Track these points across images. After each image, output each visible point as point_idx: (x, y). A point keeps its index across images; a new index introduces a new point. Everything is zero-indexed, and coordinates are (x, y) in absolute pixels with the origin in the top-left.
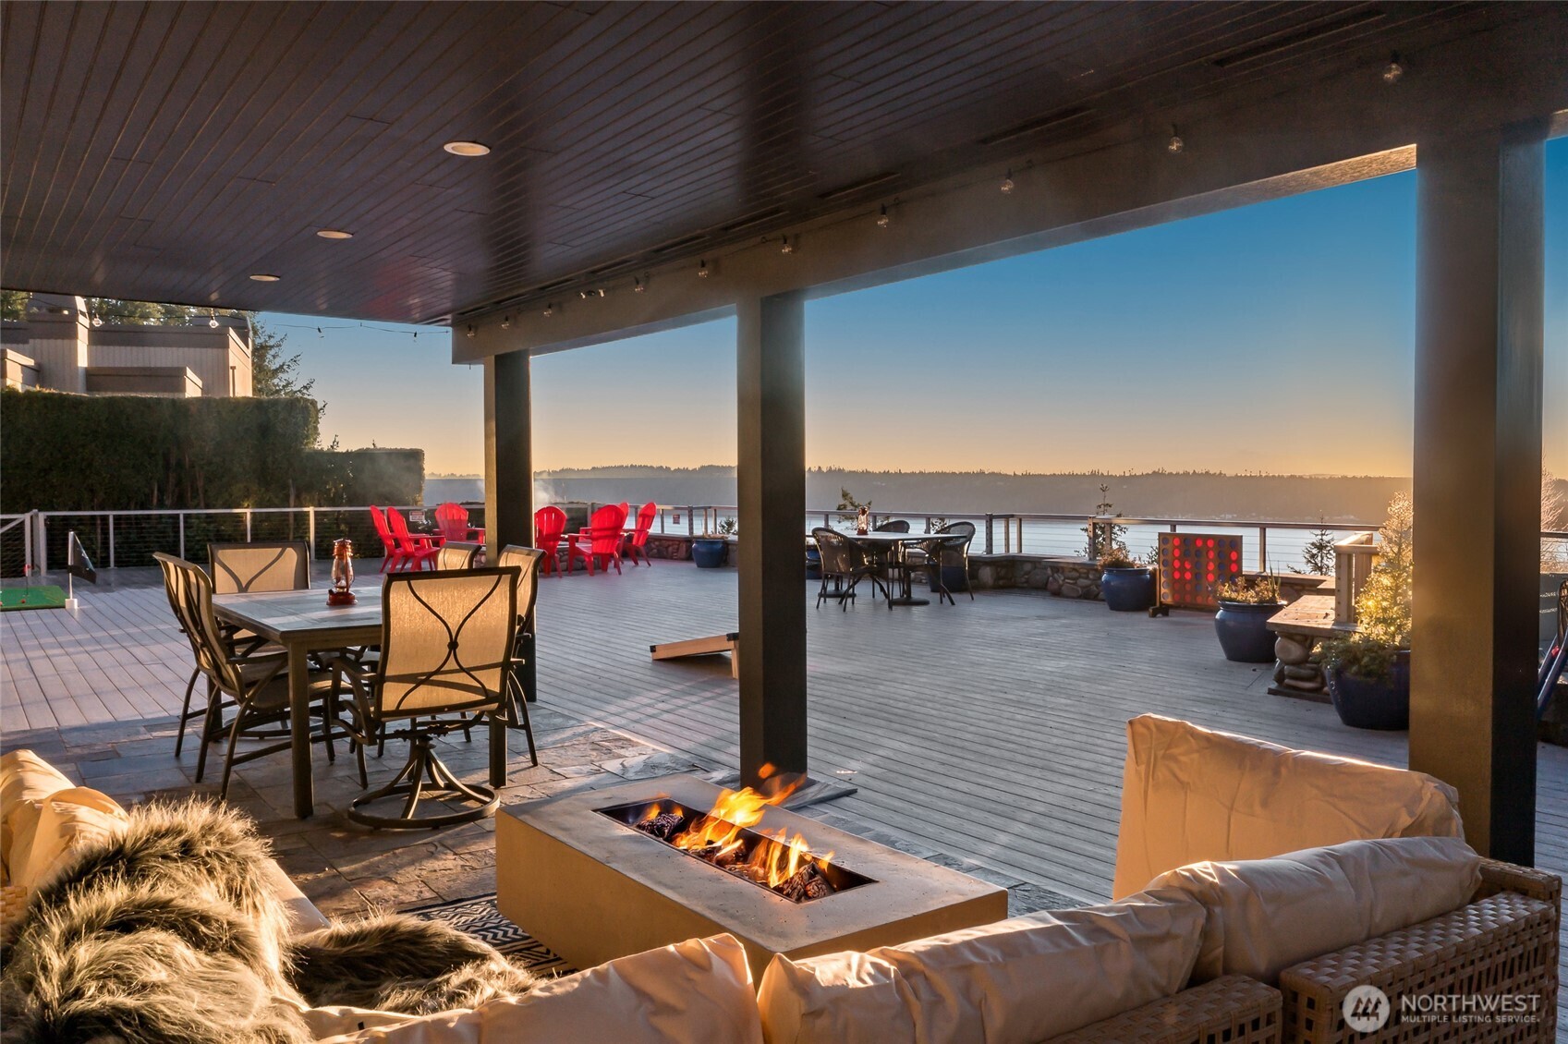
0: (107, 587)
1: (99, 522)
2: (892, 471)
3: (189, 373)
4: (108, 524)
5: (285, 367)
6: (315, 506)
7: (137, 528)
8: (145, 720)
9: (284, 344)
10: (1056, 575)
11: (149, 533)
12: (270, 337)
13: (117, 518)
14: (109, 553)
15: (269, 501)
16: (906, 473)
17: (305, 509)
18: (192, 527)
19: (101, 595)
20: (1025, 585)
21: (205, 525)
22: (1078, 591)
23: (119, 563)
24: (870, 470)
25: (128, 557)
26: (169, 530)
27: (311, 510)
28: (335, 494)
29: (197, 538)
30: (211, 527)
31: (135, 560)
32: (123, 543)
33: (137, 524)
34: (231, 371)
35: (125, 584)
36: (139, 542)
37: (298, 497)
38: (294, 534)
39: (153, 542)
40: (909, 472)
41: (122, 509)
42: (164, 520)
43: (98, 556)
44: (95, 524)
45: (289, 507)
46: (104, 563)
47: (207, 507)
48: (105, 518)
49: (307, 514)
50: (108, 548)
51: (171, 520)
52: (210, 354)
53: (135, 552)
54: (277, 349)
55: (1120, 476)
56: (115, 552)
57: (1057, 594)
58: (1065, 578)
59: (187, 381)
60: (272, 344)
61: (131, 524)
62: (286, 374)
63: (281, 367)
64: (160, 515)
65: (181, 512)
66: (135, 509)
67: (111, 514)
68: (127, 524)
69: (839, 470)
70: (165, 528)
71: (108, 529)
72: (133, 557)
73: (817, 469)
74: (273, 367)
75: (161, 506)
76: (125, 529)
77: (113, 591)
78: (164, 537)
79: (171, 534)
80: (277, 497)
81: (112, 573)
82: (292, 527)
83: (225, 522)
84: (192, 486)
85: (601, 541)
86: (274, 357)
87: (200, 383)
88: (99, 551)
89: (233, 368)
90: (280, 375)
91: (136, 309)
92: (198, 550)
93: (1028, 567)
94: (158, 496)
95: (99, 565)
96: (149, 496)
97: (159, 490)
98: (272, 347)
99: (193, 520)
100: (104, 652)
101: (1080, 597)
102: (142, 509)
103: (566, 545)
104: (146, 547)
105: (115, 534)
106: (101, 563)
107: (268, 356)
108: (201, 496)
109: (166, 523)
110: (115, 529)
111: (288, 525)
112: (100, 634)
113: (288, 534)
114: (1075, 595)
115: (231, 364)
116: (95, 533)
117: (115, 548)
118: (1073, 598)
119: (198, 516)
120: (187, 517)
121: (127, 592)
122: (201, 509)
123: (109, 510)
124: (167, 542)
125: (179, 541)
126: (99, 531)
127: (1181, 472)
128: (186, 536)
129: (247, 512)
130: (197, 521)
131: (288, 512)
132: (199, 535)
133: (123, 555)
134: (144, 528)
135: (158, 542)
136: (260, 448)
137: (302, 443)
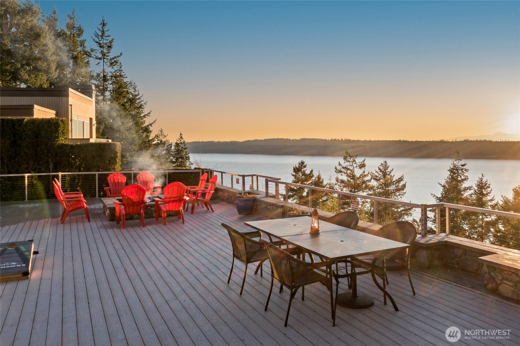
2: (368, 140)
10: (493, 273)
16: (373, 141)
17: (58, 174)
22: (519, 294)
27: (61, 174)
34: (70, 107)
40: (374, 140)
45: (50, 172)
55: (452, 142)
57: (495, 291)
58: (503, 279)
69: (349, 139)
73: (341, 139)
89: (71, 105)
93: (459, 251)
114: (515, 297)
118: (513, 301)
131: (49, 175)
136: (34, 143)
137: (54, 141)
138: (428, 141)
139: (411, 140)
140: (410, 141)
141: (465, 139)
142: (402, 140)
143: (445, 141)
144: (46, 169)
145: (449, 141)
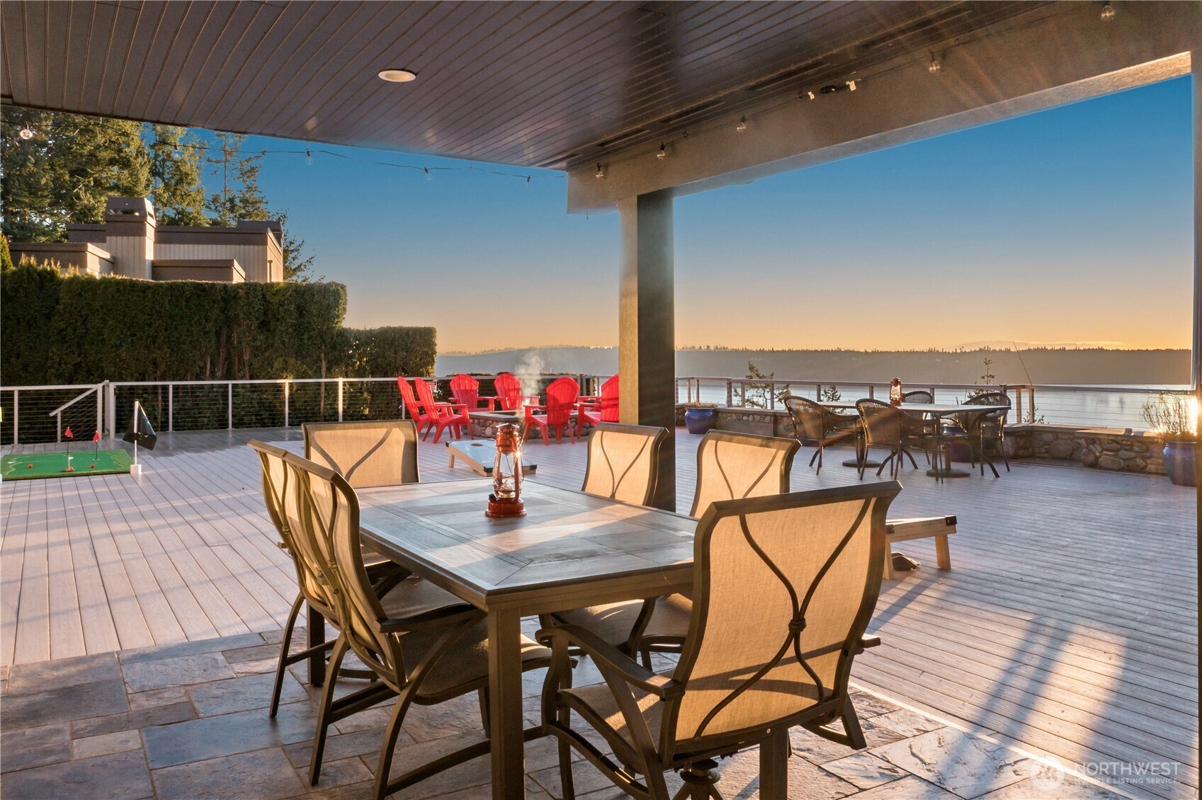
0: (166, 451)
1: (160, 391)
3: (236, 264)
4: (168, 393)
5: (302, 267)
6: (344, 377)
7: (192, 397)
8: (223, 641)
9: (302, 250)
10: (1091, 446)
11: (202, 400)
12: (291, 243)
13: (176, 388)
14: (168, 419)
15: (304, 372)
16: (777, 351)
17: (336, 380)
18: (239, 395)
19: (162, 459)
20: (1046, 455)
21: (249, 394)
22: (1120, 463)
23: (176, 427)
24: (749, 348)
25: (185, 422)
26: (219, 398)
27: (341, 381)
28: (359, 366)
29: (244, 405)
30: (255, 396)
31: (190, 425)
32: (180, 409)
33: (192, 393)
34: (268, 264)
35: (182, 448)
36: (194, 409)
37: (329, 369)
38: (325, 401)
39: (206, 409)
40: (780, 349)
41: (180, 380)
42: (215, 390)
43: (159, 421)
44: (157, 393)
45: (321, 377)
46: (164, 427)
47: (251, 378)
48: (165, 388)
49: (336, 384)
50: (168, 414)
51: (221, 390)
52: (251, 249)
53: (190, 417)
54: (296, 253)
55: (953, 353)
56: (173, 418)
57: (1094, 465)
58: (1103, 450)
59: (234, 271)
60: (292, 249)
61: (187, 393)
62: (303, 272)
63: (299, 266)
64: (212, 385)
65: (230, 383)
66: (191, 380)
67: (171, 384)
68: (183, 393)
69: (724, 348)
70: (216, 396)
71: (168, 397)
72: (188, 422)
73: (706, 347)
74: (293, 267)
75: (213, 377)
76: (182, 397)
77: (171, 455)
78: (215, 404)
79: (221, 402)
80: (311, 370)
81: (170, 437)
82: (323, 395)
83: (266, 391)
84: (239, 360)
85: (609, 410)
86: (294, 259)
87: (243, 274)
88: (159, 417)
89: (271, 262)
90: (299, 273)
91: (190, 221)
92: (243, 416)
93: (1048, 437)
94: (210, 369)
95: (159, 429)
96: (203, 369)
97: (211, 362)
98: (292, 251)
99: (240, 390)
100: (168, 530)
101: (1121, 470)
102: (197, 379)
103: (576, 413)
104: (199, 413)
105: (173, 402)
106: (162, 427)
107: (290, 258)
108: (247, 368)
109: (217, 392)
110: (173, 397)
111: (319, 394)
112: (162, 505)
113: (320, 401)
114: (1116, 466)
115: (269, 259)
116: (157, 401)
117: (173, 414)
118: (1114, 470)
119: (244, 386)
120: (234, 386)
121: (185, 456)
122: (246, 379)
123: (169, 381)
124: (218, 408)
125: (228, 407)
126: (160, 398)
127: (1003, 349)
128: (233, 403)
129: (286, 382)
130: (243, 390)
131: (320, 382)
132: (245, 403)
133: (180, 421)
134: (198, 396)
135: (209, 408)
136: (297, 327)
137: (333, 322)
138: (900, 350)
139: (862, 350)
140: (862, 353)
141: (983, 348)
142: (843, 350)
143: (938, 351)
144: (316, 372)
145: (947, 351)
